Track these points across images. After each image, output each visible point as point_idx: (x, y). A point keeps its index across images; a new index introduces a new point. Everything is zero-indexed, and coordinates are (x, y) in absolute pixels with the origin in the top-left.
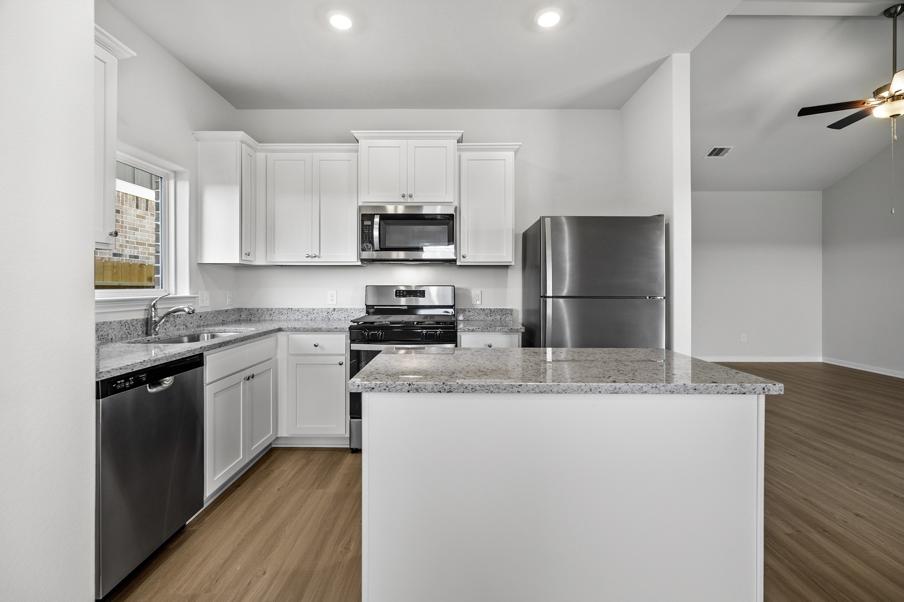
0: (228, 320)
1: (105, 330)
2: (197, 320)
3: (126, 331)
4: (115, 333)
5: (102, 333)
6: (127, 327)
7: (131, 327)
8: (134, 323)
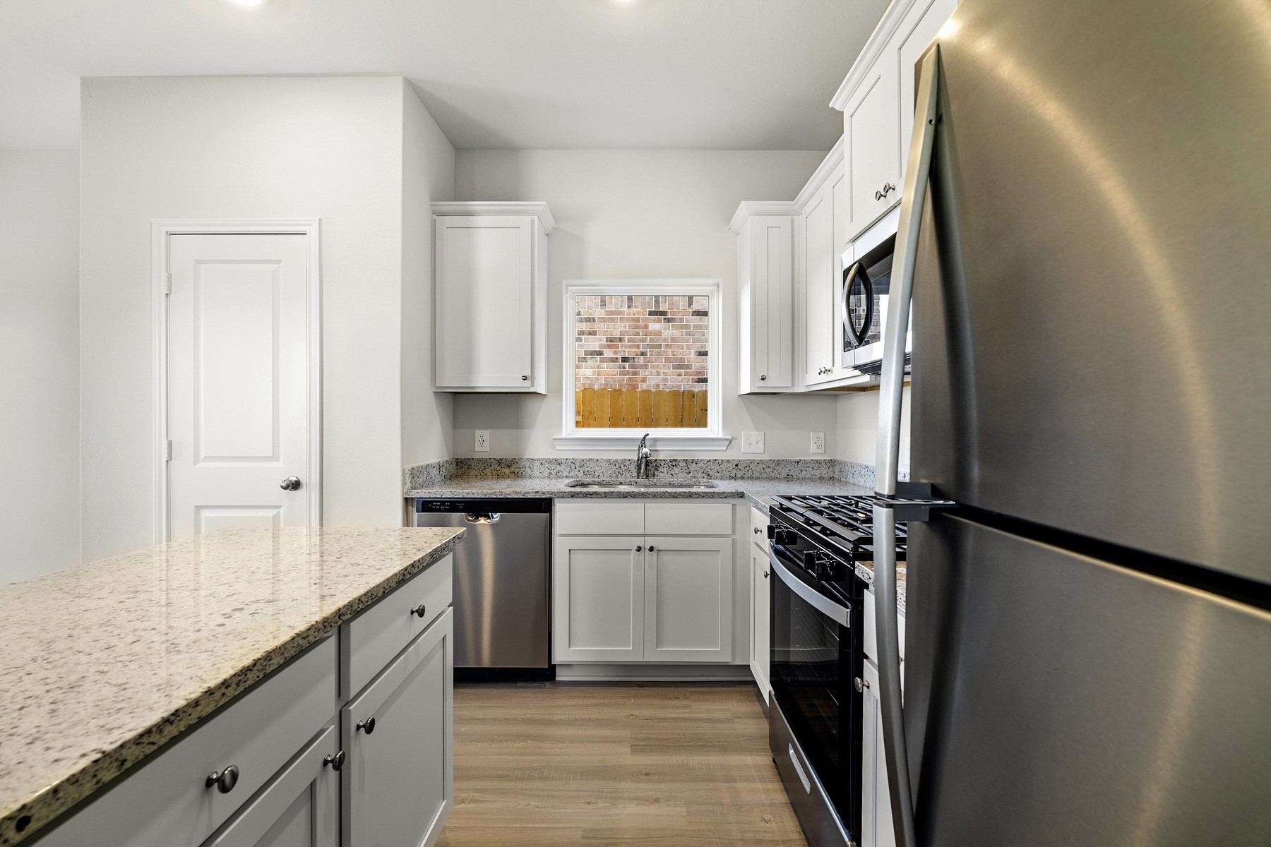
0: (803, 475)
1: (591, 466)
2: (731, 469)
3: (616, 470)
4: (602, 470)
5: (588, 469)
6: (617, 466)
7: (622, 466)
8: (626, 464)
